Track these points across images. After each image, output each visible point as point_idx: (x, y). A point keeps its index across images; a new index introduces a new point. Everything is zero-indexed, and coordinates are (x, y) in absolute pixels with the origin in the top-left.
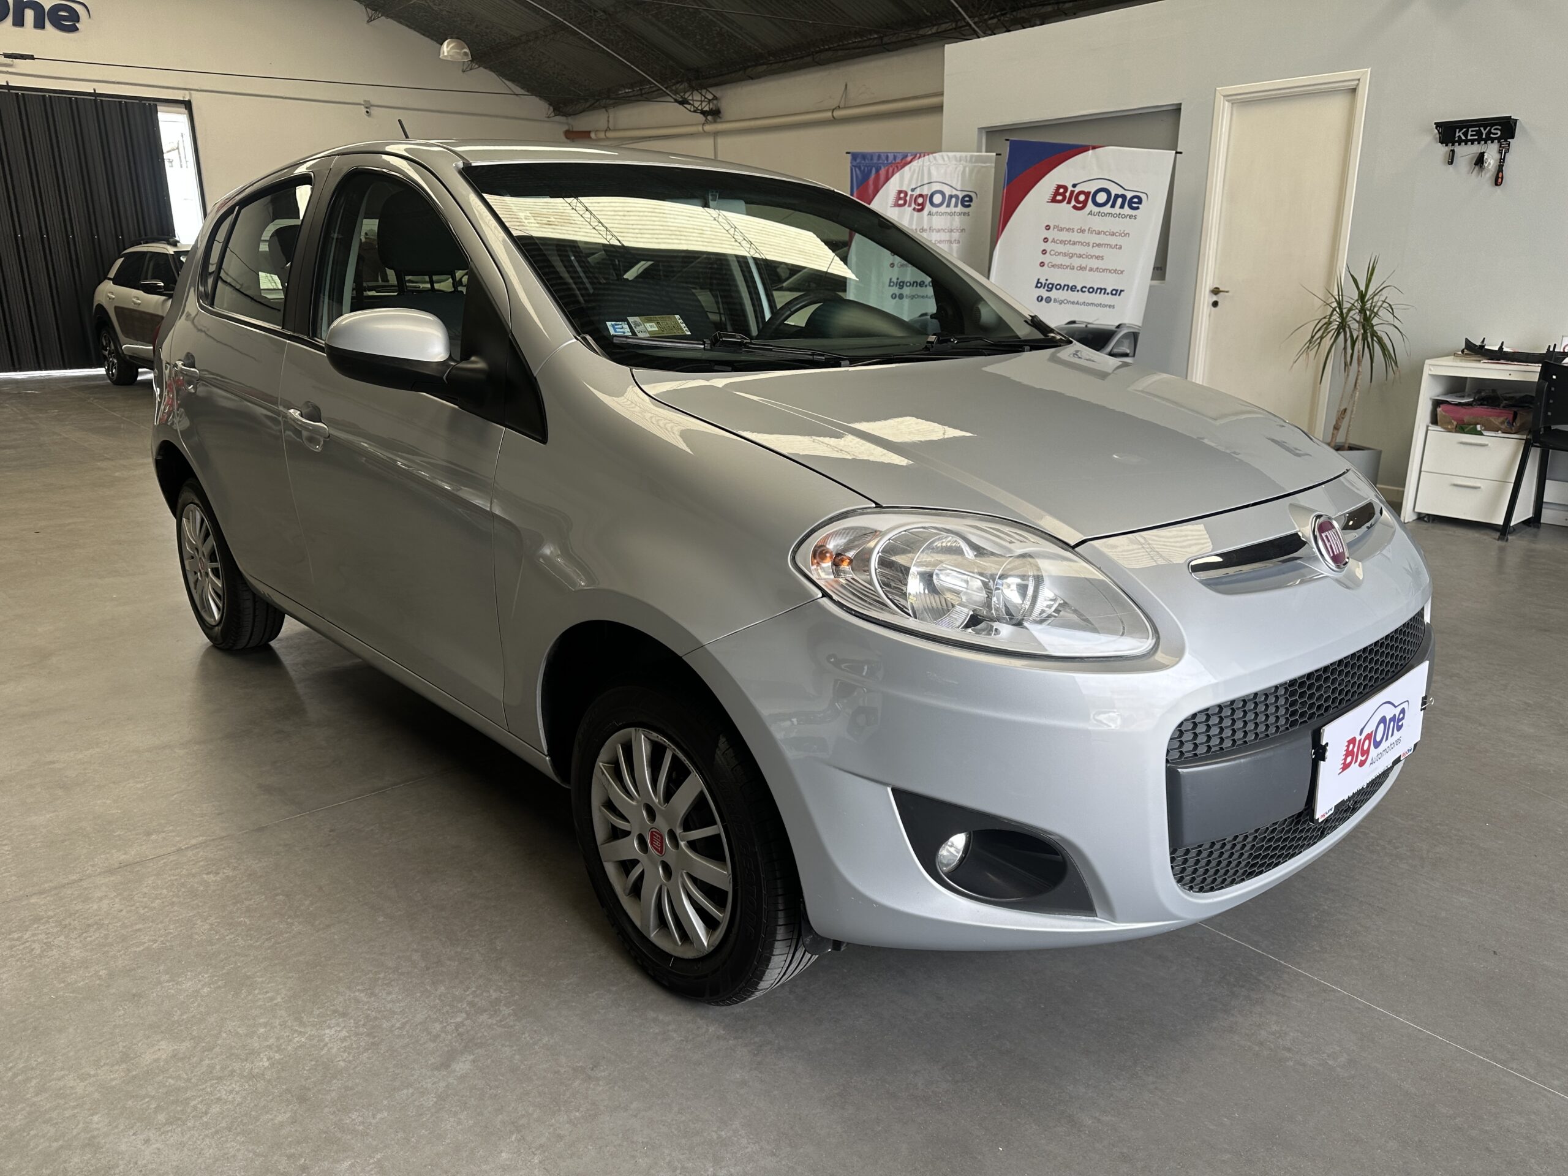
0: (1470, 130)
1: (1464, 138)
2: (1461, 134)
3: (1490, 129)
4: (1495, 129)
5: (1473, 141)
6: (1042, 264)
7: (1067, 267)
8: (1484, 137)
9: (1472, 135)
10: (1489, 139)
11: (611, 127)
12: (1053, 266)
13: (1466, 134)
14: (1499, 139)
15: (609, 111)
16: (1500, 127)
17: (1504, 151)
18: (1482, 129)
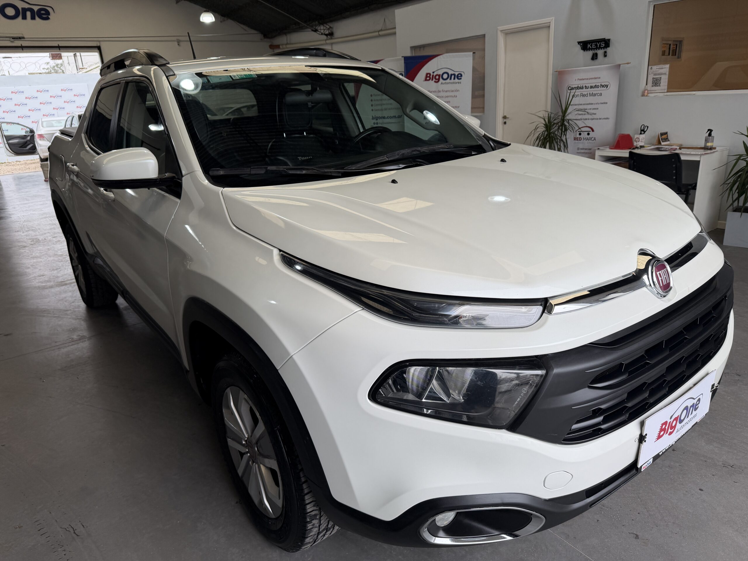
0: (593, 44)
2: (590, 46)
3: (600, 43)
4: (602, 43)
5: (594, 49)
8: (598, 47)
9: (594, 46)
10: (600, 48)
11: (288, 42)
14: (604, 48)
15: (287, 35)
16: (604, 42)
17: (605, 53)
18: (597, 43)
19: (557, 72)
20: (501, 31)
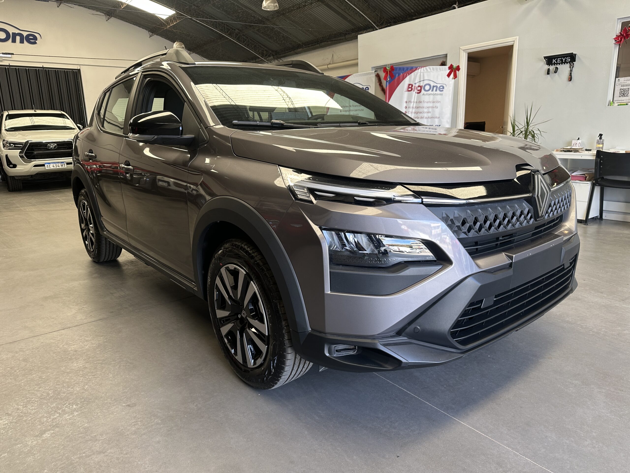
0: (558, 59)
2: (555, 61)
4: (568, 58)
5: (559, 64)
9: (559, 61)
10: (566, 62)
13: (557, 61)
14: (569, 62)
17: (572, 67)
18: (563, 58)
20: (463, 50)
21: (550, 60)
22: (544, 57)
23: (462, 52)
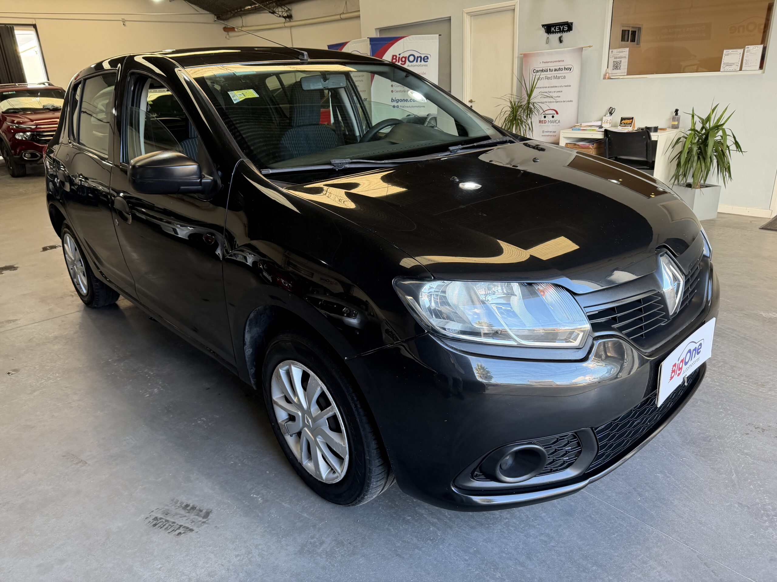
0: (557, 27)
1: (554, 31)
2: (553, 29)
3: (564, 27)
5: (558, 32)
6: (392, 91)
7: (403, 91)
8: (562, 30)
9: (557, 30)
11: (244, 25)
12: (397, 92)
13: (555, 29)
14: (567, 31)
15: (243, 17)
16: (567, 26)
18: (561, 26)
19: (523, 55)
20: (467, 13)
21: (549, 28)
22: (543, 26)
23: (465, 15)
